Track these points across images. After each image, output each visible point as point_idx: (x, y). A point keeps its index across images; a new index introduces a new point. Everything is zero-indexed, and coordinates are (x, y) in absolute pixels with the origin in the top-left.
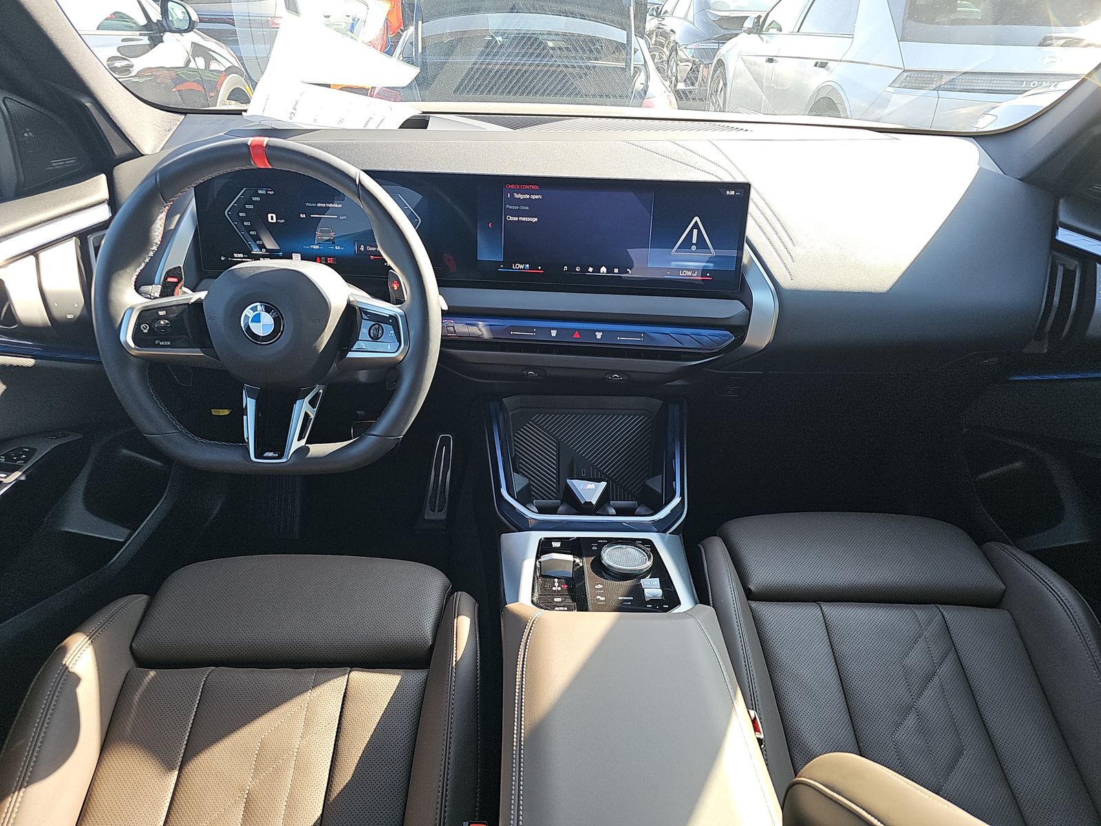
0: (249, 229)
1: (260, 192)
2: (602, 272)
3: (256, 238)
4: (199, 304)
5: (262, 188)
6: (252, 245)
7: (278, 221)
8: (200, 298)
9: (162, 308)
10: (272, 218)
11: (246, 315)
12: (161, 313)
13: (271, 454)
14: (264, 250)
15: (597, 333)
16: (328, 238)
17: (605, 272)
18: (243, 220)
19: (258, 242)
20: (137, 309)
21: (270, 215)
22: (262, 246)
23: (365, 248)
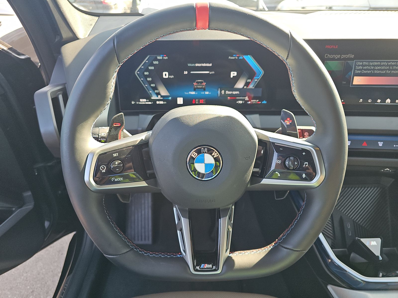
0: (150, 83)
1: (159, 58)
2: (387, 102)
3: (155, 88)
4: (145, 144)
5: (159, 55)
6: (152, 93)
7: (170, 77)
8: (142, 139)
9: (115, 151)
10: (166, 75)
11: (191, 156)
12: (115, 155)
13: (207, 266)
14: (159, 96)
15: (379, 143)
16: (201, 87)
17: (389, 102)
18: (146, 77)
19: (156, 91)
20: (96, 154)
21: (164, 73)
22: (158, 94)
23: (225, 92)
